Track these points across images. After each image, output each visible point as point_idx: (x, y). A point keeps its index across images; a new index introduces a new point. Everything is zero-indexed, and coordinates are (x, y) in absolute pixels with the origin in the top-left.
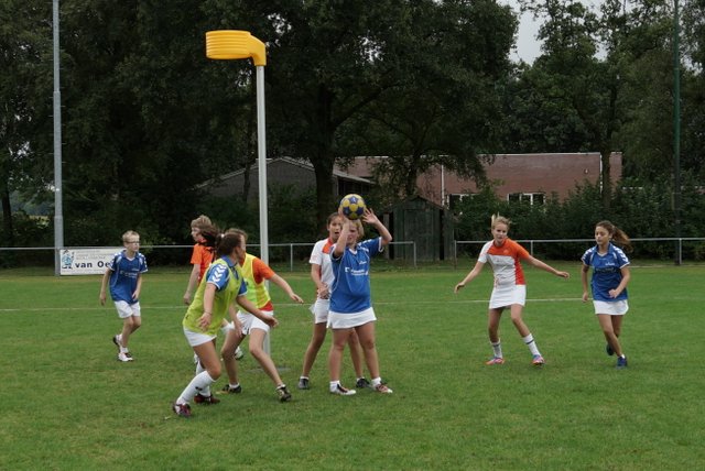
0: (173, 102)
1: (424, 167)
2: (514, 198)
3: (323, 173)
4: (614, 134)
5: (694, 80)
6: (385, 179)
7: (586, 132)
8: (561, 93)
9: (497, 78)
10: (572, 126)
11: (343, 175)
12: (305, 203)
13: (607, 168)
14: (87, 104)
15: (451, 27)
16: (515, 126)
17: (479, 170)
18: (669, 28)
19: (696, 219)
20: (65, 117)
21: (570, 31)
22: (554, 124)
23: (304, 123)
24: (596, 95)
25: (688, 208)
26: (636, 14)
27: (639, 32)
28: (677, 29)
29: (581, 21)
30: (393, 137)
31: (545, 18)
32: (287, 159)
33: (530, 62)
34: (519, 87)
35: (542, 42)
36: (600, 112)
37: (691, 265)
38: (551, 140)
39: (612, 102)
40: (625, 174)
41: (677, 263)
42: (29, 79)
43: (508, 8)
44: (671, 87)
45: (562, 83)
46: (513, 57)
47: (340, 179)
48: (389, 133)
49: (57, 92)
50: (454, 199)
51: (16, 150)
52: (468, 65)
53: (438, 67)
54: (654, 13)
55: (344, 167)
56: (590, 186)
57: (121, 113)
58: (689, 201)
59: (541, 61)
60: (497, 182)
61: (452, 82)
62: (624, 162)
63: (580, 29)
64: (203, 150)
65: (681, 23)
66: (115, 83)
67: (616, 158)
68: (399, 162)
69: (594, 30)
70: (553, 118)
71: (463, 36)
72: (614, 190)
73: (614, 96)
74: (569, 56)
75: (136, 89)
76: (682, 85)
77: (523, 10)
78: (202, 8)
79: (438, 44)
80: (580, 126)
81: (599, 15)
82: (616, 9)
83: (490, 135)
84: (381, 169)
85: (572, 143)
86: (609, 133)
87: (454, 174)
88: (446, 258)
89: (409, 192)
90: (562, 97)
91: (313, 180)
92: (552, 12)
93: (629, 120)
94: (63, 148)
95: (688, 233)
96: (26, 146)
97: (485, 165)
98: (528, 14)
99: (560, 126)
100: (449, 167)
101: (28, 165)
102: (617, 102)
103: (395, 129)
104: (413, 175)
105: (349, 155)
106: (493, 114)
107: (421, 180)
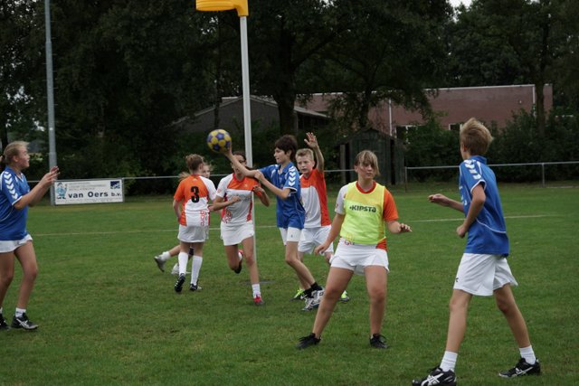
0: (152, 49)
1: (375, 100)
2: (455, 128)
3: (285, 109)
4: (547, 67)
6: (340, 113)
7: (518, 67)
8: (498, 32)
9: (439, 20)
10: (505, 61)
11: (303, 110)
12: (269, 136)
14: (77, 52)
16: (454, 63)
17: (424, 103)
20: (56, 65)
22: (489, 60)
23: (268, 64)
24: (529, 33)
32: (253, 97)
33: (467, 5)
34: (457, 27)
36: (533, 48)
38: (487, 74)
39: (545, 38)
40: (555, 103)
45: (499, 23)
47: (299, 114)
49: (48, 42)
50: (400, 130)
51: (13, 94)
52: (414, 9)
53: (387, 11)
55: (303, 103)
56: (526, 115)
60: (441, 114)
61: (399, 25)
62: (554, 93)
64: (180, 91)
66: (100, 34)
67: (548, 89)
68: (352, 98)
70: (489, 54)
72: (547, 118)
73: (547, 30)
75: (119, 38)
80: (514, 61)
83: (435, 71)
84: (336, 104)
85: (507, 76)
86: (543, 66)
87: (401, 107)
88: (397, 183)
89: (362, 124)
90: (500, 36)
91: (277, 118)
96: (21, 91)
97: (430, 98)
99: (496, 62)
100: (397, 101)
101: (25, 107)
102: (549, 38)
103: (348, 67)
104: (366, 109)
106: (437, 53)
107: (372, 114)
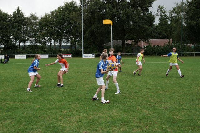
0: (100, 31)
1: (139, 41)
2: (154, 46)
3: (123, 42)
4: (171, 36)
5: (185, 27)
6: (133, 43)
8: (162, 29)
9: (152, 27)
10: (164, 34)
11: (127, 42)
12: (120, 47)
13: (170, 41)
14: (88, 32)
15: (144, 19)
16: (155, 35)
17: (148, 42)
18: (181, 18)
19: (184, 49)
20: (84, 34)
21: (164, 19)
22: (161, 34)
23: (121, 34)
24: (168, 29)
25: (183, 48)
26: (175, 16)
27: (176, 19)
28: (182, 18)
29: (166, 17)
30: (135, 37)
31: (160, 17)
32: (118, 40)
33: (157, 24)
34: (155, 28)
35: (159, 21)
36: (169, 32)
37: (183, 57)
38: (160, 37)
40: (173, 42)
41: (181, 57)
42: (79, 28)
43: (154, 15)
44: (181, 28)
45: (162, 27)
46: (154, 23)
47: (126, 43)
48: (134, 36)
49: (83, 30)
50: (144, 46)
51: (77, 39)
52: (147, 25)
53: (142, 25)
54: (178, 16)
55: (127, 41)
56: (167, 44)
57: (92, 33)
58: (184, 47)
59: (159, 24)
60: (151, 44)
61: (144, 28)
62: (173, 40)
63: (166, 19)
64: (105, 39)
65: (183, 17)
66: (91, 29)
67: (171, 40)
68: (135, 41)
69: (168, 19)
71: (146, 20)
72: (171, 45)
73: (171, 29)
74: (164, 23)
75: (95, 30)
76: (183, 27)
77: (156, 16)
78: (105, 16)
79: (142, 22)
80: (165, 34)
81: (169, 16)
82: (172, 15)
83: (151, 36)
84: (133, 42)
85: (164, 37)
87: (144, 42)
89: (137, 45)
91: (122, 43)
92: (161, 16)
93: (173, 33)
94: (84, 39)
95: (183, 52)
96: (78, 38)
97: (150, 41)
98: (157, 16)
99: (162, 35)
100: (144, 41)
101: (79, 41)
103: (135, 35)
104: (138, 43)
105: (127, 39)
106: (151, 33)
107: (139, 43)
